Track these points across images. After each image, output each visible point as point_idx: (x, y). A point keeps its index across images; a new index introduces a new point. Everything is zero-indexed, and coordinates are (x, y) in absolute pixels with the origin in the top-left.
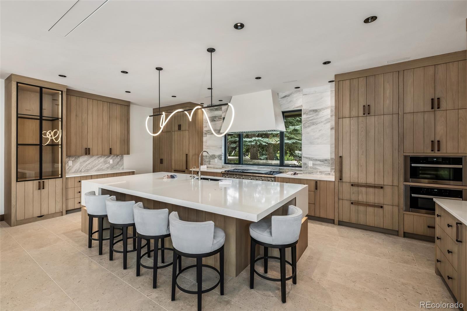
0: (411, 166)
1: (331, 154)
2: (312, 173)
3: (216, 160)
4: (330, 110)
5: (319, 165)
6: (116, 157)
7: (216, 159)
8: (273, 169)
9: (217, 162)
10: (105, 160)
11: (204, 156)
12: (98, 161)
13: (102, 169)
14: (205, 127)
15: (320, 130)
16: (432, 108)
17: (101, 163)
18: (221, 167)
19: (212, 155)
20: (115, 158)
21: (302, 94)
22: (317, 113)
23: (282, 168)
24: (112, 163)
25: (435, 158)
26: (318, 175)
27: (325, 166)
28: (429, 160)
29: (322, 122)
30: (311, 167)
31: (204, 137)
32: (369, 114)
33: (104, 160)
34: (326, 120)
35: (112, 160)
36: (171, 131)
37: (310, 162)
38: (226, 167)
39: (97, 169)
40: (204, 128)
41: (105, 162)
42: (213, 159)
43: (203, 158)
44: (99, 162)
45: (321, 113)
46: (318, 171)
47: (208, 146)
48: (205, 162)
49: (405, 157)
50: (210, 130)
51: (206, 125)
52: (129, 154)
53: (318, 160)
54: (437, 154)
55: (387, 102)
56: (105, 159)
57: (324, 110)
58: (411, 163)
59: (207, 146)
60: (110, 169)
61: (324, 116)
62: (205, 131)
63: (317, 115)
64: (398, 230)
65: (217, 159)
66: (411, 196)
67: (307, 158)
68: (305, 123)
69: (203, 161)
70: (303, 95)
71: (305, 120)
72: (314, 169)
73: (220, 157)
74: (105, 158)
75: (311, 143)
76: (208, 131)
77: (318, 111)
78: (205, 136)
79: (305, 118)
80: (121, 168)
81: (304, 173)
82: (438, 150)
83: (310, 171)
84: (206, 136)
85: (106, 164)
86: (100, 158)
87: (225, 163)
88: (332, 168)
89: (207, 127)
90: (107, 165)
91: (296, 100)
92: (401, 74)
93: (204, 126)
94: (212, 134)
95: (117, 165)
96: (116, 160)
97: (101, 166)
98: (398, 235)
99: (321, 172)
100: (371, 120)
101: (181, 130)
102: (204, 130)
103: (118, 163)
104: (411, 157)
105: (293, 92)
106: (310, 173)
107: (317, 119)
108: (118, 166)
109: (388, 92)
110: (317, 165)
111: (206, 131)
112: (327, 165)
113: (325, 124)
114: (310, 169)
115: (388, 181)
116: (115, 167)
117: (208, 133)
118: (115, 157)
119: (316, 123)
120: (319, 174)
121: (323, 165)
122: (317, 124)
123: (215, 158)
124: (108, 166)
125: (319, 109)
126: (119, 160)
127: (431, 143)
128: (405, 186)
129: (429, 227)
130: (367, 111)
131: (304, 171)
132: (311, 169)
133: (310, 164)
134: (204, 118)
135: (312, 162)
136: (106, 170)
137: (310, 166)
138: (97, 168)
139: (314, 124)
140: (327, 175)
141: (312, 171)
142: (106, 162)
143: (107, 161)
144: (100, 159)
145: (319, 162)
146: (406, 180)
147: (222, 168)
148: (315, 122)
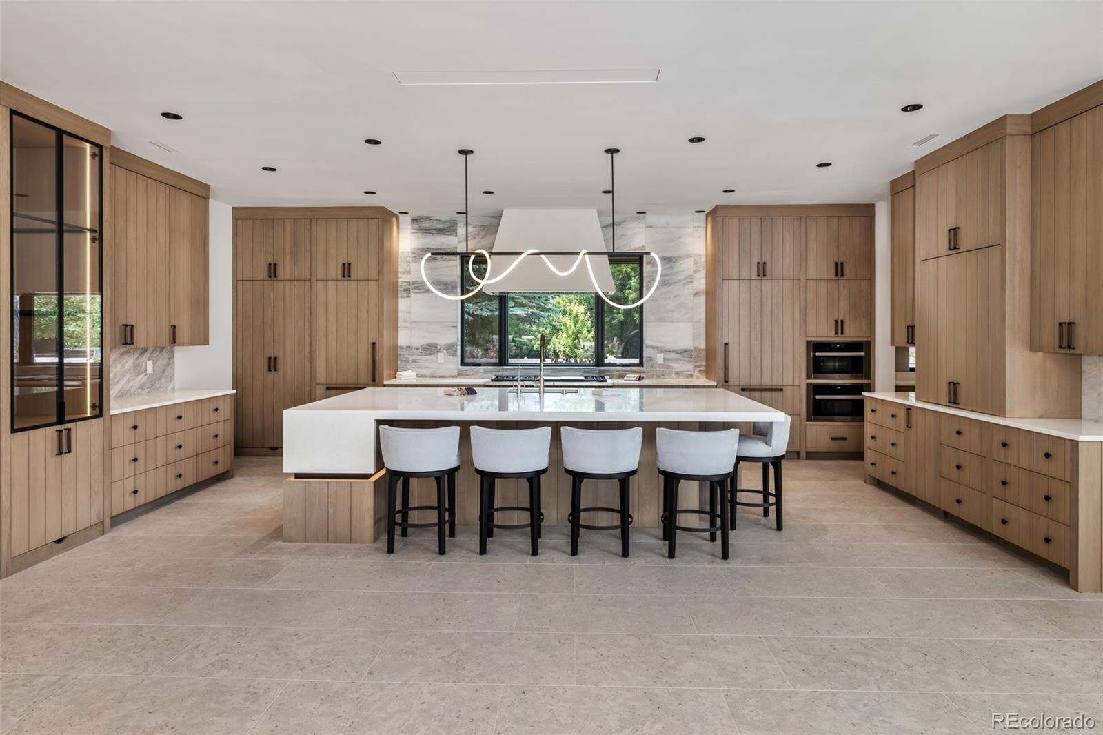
0: (814, 356)
1: (694, 340)
2: (663, 375)
3: (441, 356)
4: (692, 261)
5: (675, 360)
6: (161, 352)
7: (439, 354)
8: (587, 372)
9: (442, 362)
10: (137, 362)
11: (402, 348)
12: (119, 367)
13: (129, 390)
14: (404, 273)
15: (678, 296)
16: (836, 275)
17: (128, 370)
18: (455, 373)
19: (428, 345)
20: (158, 356)
21: (644, 225)
22: (670, 265)
23: (604, 370)
24: (152, 372)
25: (838, 344)
26: (672, 378)
27: (685, 361)
28: (833, 346)
29: (679, 281)
30: (660, 364)
31: (400, 299)
32: (764, 276)
33: (134, 363)
34: (685, 279)
35: (151, 361)
36: (314, 280)
37: (659, 355)
38: (469, 372)
39: (120, 391)
40: (400, 275)
41: (138, 370)
42: (431, 354)
43: (399, 353)
44: (123, 370)
45: (678, 264)
46: (672, 371)
47: (415, 322)
48: (403, 363)
49: (808, 342)
50: (422, 283)
51: (408, 268)
52: (208, 344)
53: (673, 351)
54: (840, 339)
55: (787, 260)
56: (137, 359)
57: (683, 259)
58: (814, 352)
59: (411, 323)
60: (147, 390)
61: (682, 271)
62: (405, 284)
63: (671, 268)
64: (798, 450)
65: (443, 354)
66: (814, 398)
67: (653, 347)
68: (649, 282)
69: (399, 362)
70: (647, 227)
71: (650, 274)
72: (665, 368)
73: (449, 348)
74: (136, 356)
75: (661, 320)
76: (414, 283)
77: (674, 261)
78: (406, 295)
79: (649, 272)
80: (169, 389)
81: (647, 376)
82: (842, 333)
83: (658, 373)
84: (409, 297)
85: (138, 375)
86: (126, 357)
87: (463, 363)
88: (697, 364)
89: (412, 273)
90: (140, 377)
91: (634, 234)
92: (803, 220)
93: (400, 270)
94: (428, 291)
95: (161, 377)
96: (159, 362)
97: (128, 381)
98: (798, 458)
99: (678, 373)
100: (768, 285)
101: (352, 278)
102: (400, 280)
103: (163, 372)
104: (814, 343)
105: (626, 218)
106: (658, 376)
107: (671, 274)
108: (163, 380)
109: (788, 246)
110: (671, 359)
111: (409, 282)
112: (687, 359)
113: (685, 285)
114: (658, 369)
115: (787, 379)
116: (157, 385)
117: (415, 288)
118: (157, 354)
119: (668, 283)
120: (675, 376)
121: (681, 360)
122: (671, 285)
123: (437, 352)
124: (143, 380)
125: (674, 258)
126: (164, 363)
127: (834, 322)
128: (808, 384)
129: (832, 439)
130: (762, 270)
131: (648, 372)
132: (660, 368)
133: (659, 358)
134: (400, 251)
135: (662, 355)
136: (139, 394)
137: (658, 362)
138: (118, 390)
139: (666, 285)
140: (688, 377)
141: (663, 371)
142: (138, 367)
143: (141, 367)
144: (124, 361)
145: (673, 355)
146: (808, 377)
147: (458, 375)
148: (667, 281)
